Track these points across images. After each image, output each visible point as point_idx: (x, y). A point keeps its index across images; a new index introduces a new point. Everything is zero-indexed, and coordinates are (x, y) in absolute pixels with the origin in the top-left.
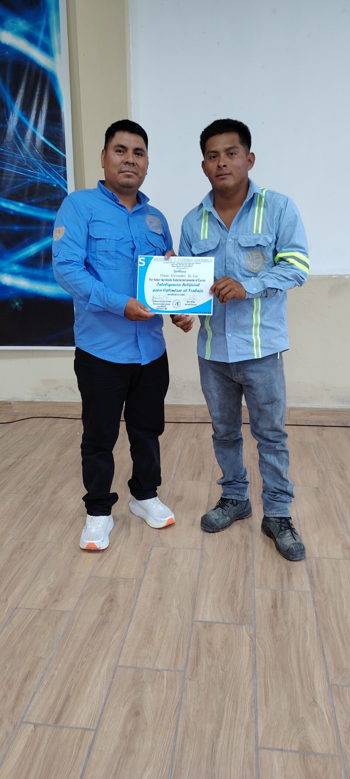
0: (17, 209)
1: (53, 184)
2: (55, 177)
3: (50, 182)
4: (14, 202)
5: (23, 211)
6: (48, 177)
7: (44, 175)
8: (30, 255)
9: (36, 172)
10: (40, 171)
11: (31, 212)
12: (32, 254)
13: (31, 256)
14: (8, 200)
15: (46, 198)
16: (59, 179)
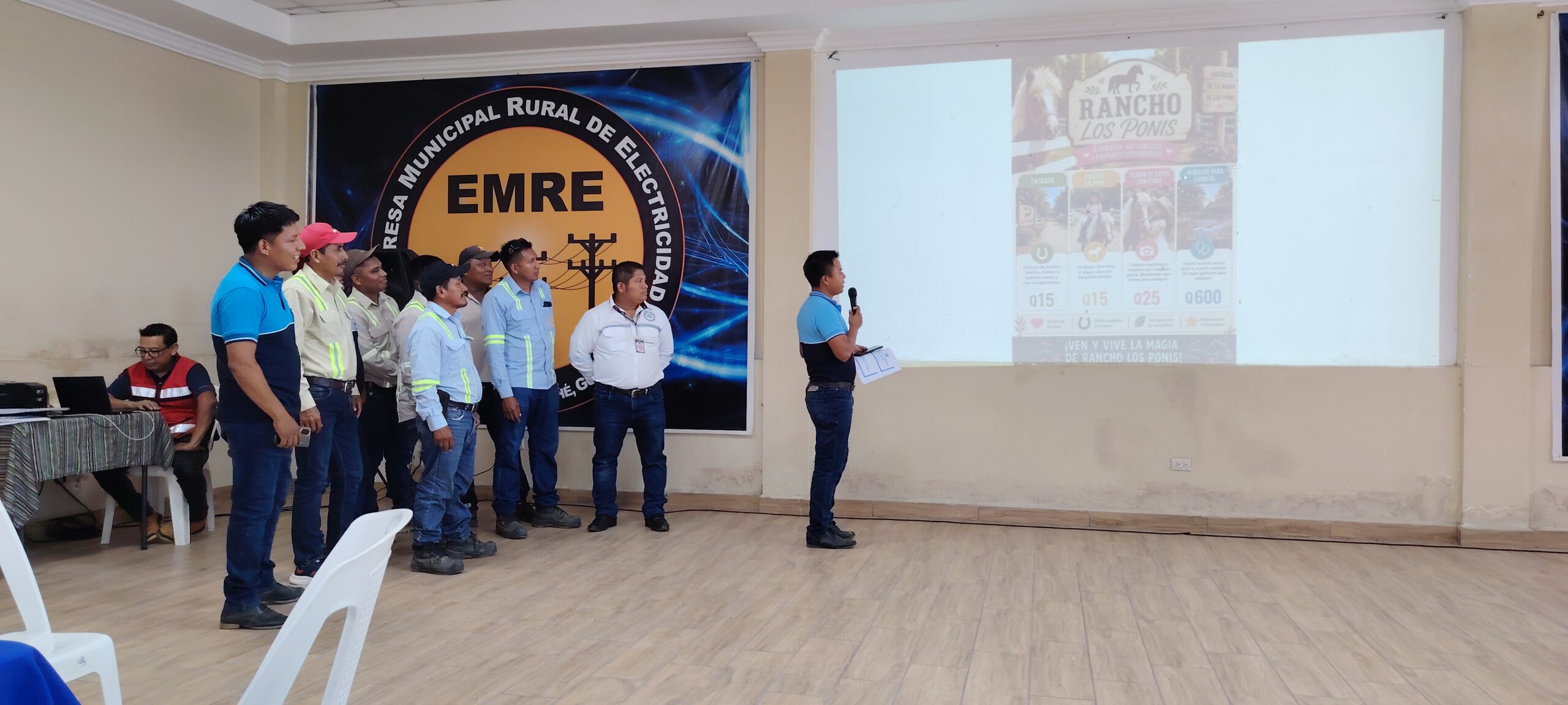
0: (699, 293)
1: (735, 269)
2: (737, 263)
3: (733, 267)
4: (697, 287)
5: (704, 294)
6: (731, 263)
7: (727, 261)
8: (707, 337)
9: (719, 259)
10: (723, 258)
11: (712, 296)
12: (710, 335)
13: (709, 338)
14: (690, 284)
15: (728, 282)
16: (741, 265)
